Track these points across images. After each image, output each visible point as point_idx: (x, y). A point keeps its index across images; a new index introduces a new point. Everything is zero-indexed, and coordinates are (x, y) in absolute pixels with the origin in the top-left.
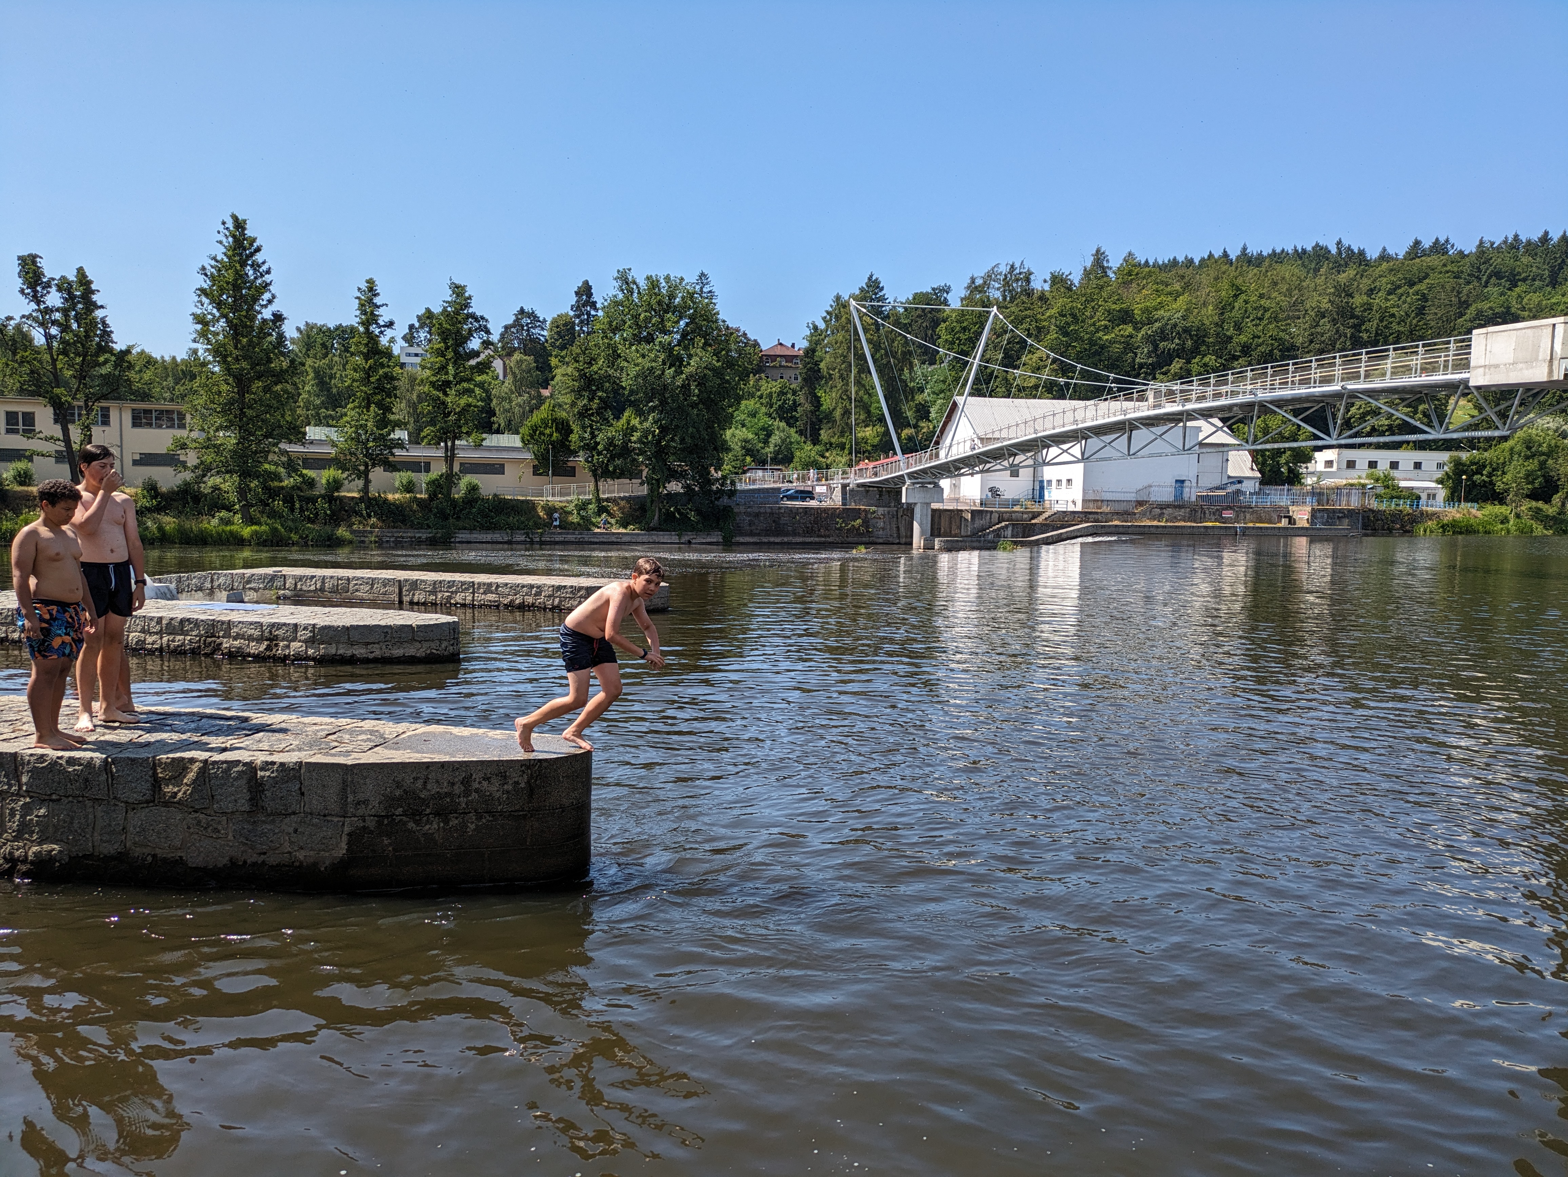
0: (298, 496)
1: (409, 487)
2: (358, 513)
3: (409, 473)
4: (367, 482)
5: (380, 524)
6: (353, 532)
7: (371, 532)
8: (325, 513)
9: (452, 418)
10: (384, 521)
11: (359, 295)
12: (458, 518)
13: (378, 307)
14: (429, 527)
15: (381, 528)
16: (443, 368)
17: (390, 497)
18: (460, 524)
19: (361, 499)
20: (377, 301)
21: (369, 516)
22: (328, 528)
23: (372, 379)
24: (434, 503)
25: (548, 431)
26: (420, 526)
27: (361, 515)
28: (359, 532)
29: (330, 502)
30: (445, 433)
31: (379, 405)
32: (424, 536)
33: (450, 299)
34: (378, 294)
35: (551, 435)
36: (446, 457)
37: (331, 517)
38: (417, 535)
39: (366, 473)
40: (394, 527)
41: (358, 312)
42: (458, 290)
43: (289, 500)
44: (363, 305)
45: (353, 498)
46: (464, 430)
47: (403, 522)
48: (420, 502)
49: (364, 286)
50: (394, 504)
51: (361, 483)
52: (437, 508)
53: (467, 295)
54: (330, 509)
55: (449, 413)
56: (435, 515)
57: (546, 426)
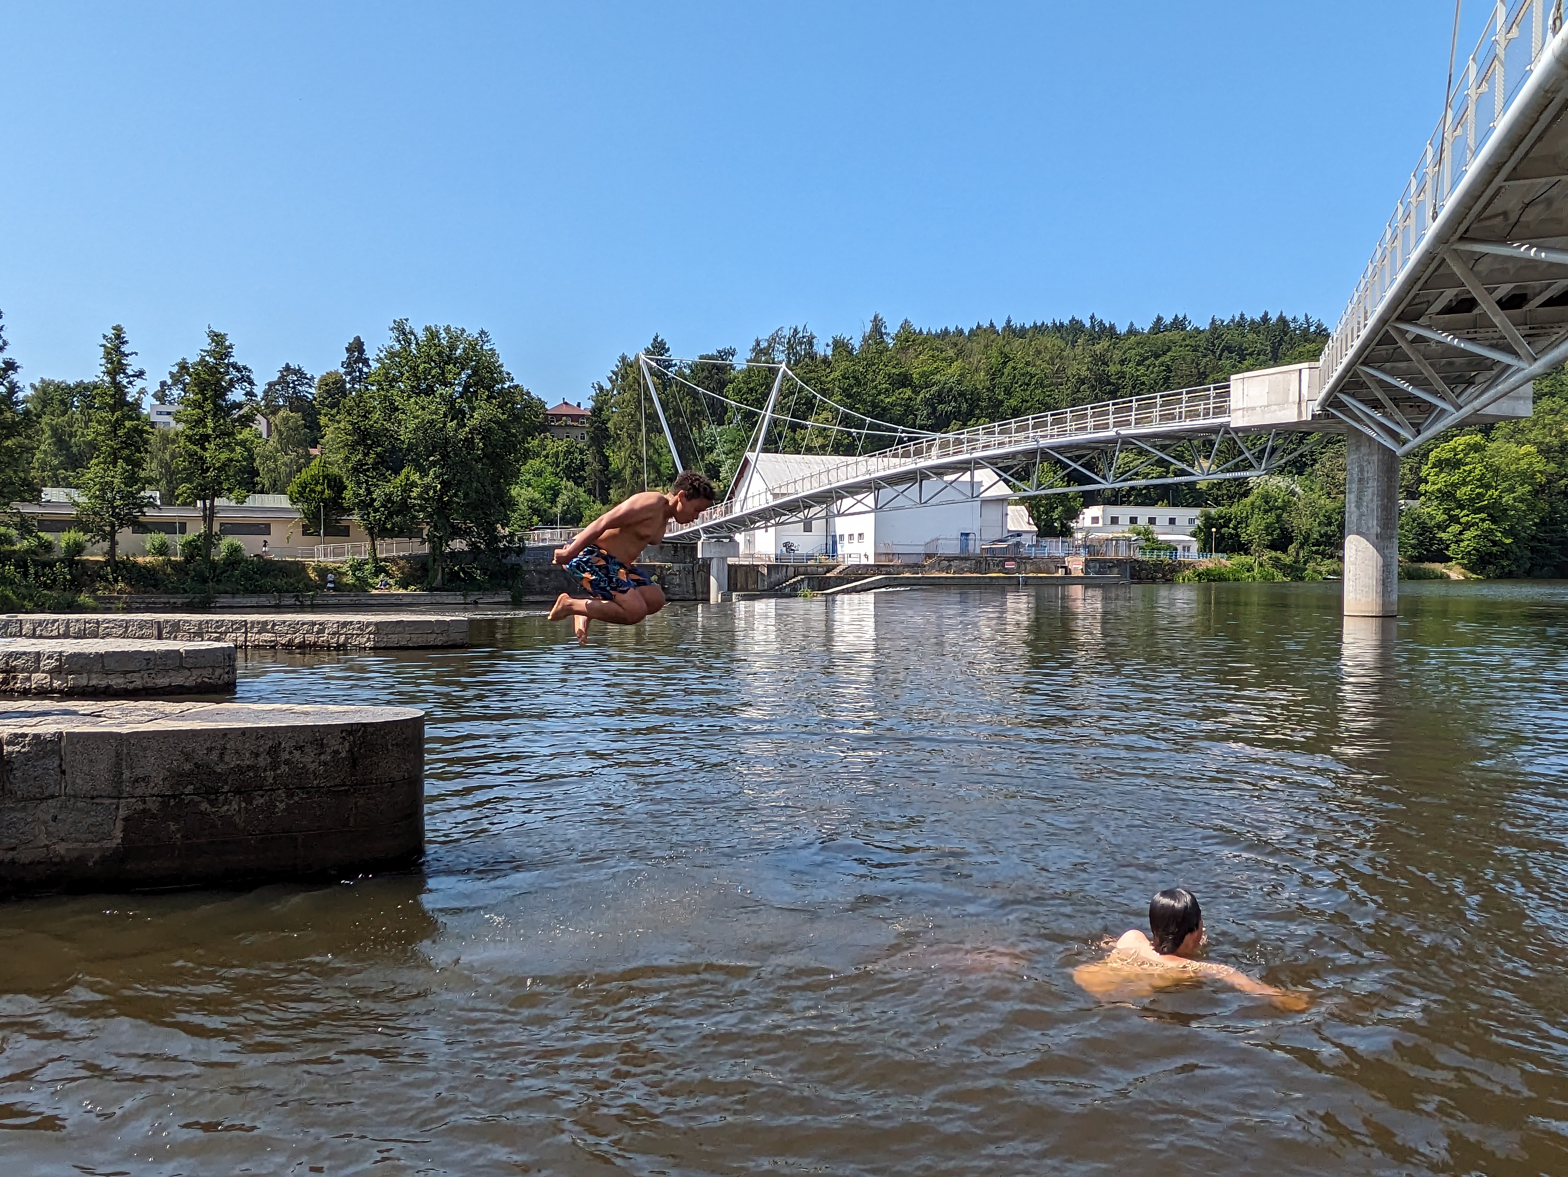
0: (33, 560)
1: (162, 549)
2: (104, 578)
3: (162, 535)
4: (114, 543)
5: (128, 589)
6: (97, 598)
7: (118, 598)
8: (65, 578)
9: (211, 474)
10: (132, 586)
11: (105, 342)
12: (219, 581)
13: (127, 355)
14: (185, 591)
15: (130, 593)
16: (201, 421)
17: (140, 560)
18: (221, 587)
19: (107, 563)
20: (125, 349)
21: (116, 580)
22: (68, 595)
23: (120, 433)
24: (191, 566)
25: (319, 488)
26: (175, 591)
27: (107, 580)
28: (105, 598)
29: (70, 566)
30: (202, 490)
31: (128, 460)
32: (180, 601)
33: (208, 348)
34: (126, 342)
35: (323, 492)
36: (204, 517)
37: (72, 582)
38: (172, 601)
39: (113, 533)
40: (145, 593)
41: (103, 361)
42: (218, 338)
43: (22, 565)
44: (109, 353)
45: (97, 561)
46: (225, 486)
47: (155, 586)
48: (175, 565)
49: (110, 333)
50: (145, 567)
51: (106, 545)
52: (194, 570)
53: (227, 343)
54: (70, 574)
55: (208, 469)
56: (192, 579)
57: (317, 483)
